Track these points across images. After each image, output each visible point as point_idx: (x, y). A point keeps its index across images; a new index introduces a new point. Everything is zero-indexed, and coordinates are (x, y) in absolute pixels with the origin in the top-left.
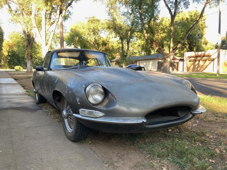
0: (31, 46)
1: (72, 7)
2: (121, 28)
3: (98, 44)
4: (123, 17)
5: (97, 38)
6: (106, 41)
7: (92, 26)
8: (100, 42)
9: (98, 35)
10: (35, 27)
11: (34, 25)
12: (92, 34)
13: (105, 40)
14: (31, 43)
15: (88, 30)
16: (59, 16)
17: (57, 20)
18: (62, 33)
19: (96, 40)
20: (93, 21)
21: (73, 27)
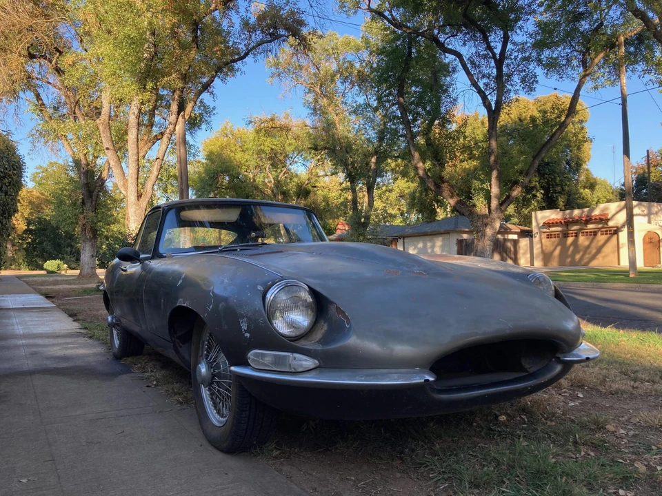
0: (94, 203)
1: (212, 93)
2: (348, 148)
3: (285, 194)
4: (353, 117)
5: (282, 177)
6: (308, 184)
7: (269, 144)
8: (292, 187)
9: (285, 170)
10: (107, 149)
11: (106, 144)
12: (268, 165)
13: (306, 183)
14: (95, 193)
15: (255, 156)
16: (177, 118)
17: (171, 127)
18: (183, 164)
19: (279, 182)
20: (271, 129)
21: (215, 149)
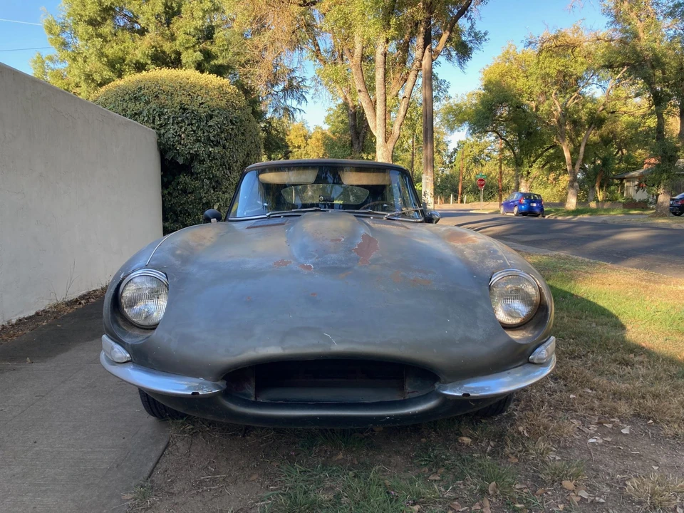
0: (361, 144)
1: (470, 18)
2: (657, 62)
3: (576, 123)
4: (669, 21)
5: (571, 104)
6: (603, 110)
7: (553, 66)
8: (583, 115)
9: (575, 94)
10: (360, 91)
11: (359, 86)
12: (554, 90)
13: (601, 109)
14: (362, 134)
15: (540, 81)
16: (424, 52)
17: (417, 64)
19: (567, 109)
20: (561, 47)
21: (494, 77)
